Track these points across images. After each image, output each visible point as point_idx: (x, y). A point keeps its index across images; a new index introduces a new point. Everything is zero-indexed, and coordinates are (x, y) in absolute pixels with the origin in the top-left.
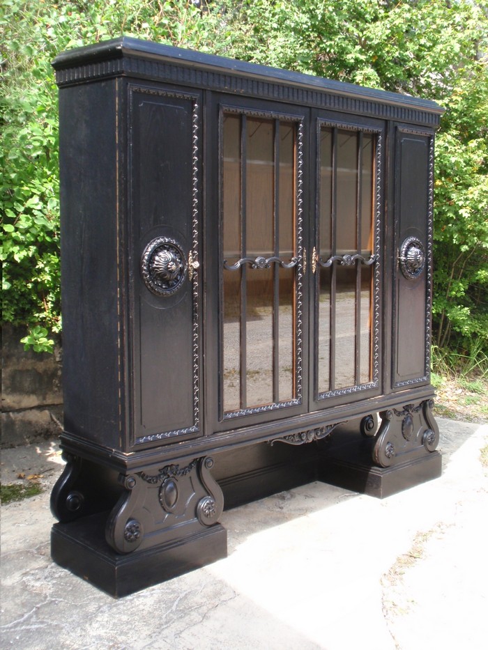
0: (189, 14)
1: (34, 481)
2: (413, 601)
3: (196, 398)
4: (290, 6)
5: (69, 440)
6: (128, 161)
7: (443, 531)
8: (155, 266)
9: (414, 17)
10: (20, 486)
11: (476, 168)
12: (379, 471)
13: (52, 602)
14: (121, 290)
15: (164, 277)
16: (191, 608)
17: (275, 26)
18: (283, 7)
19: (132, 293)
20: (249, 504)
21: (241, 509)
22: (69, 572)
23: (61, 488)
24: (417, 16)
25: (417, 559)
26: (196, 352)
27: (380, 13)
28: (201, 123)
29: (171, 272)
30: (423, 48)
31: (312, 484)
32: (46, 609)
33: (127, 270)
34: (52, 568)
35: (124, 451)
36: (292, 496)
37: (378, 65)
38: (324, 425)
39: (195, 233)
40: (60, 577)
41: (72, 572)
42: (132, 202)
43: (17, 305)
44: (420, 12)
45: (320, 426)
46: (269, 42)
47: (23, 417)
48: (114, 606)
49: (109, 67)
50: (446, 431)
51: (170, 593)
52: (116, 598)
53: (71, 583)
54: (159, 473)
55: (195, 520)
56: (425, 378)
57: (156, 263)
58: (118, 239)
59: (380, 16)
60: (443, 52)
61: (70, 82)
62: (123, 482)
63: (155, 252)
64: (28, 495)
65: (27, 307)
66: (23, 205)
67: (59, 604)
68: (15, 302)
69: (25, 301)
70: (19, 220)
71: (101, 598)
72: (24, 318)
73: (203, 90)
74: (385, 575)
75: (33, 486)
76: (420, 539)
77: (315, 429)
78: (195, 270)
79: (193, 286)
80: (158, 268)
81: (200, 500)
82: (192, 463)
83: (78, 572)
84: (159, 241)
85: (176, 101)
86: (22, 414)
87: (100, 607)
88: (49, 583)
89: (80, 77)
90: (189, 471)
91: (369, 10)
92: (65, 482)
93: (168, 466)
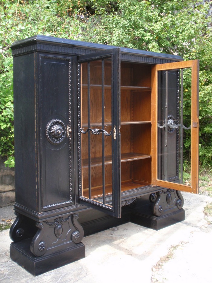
0: (74, 23)
1: (9, 223)
2: (165, 279)
3: (71, 188)
4: (120, 17)
5: (17, 207)
6: (40, 87)
7: (183, 245)
8: (51, 132)
9: (173, 20)
10: (3, 224)
11: (203, 83)
12: (156, 218)
13: (7, 277)
14: (37, 142)
15: (56, 136)
16: (66, 281)
17: (114, 26)
18: (117, 18)
19: (41, 144)
20: (99, 233)
21: (95, 235)
22: (17, 264)
23: (14, 227)
24: (174, 19)
25: (170, 259)
26: (71, 168)
27: (159, 19)
28: (72, 70)
29: (59, 134)
30: (178, 33)
31: (127, 224)
32: (4, 281)
33: (39, 134)
34: (10, 262)
35: (39, 212)
36: (118, 229)
37: (159, 41)
38: (130, 198)
39: (70, 117)
40: (12, 266)
41: (18, 264)
42: (41, 105)
43: (3, 147)
44: (176, 17)
45: (128, 199)
46: (113, 32)
47: (6, 195)
48: (34, 280)
49: (32, 48)
50: (190, 199)
51: (58, 274)
52: (35, 276)
53: (17, 269)
54: (54, 221)
55: (71, 241)
56: (177, 177)
57: (52, 130)
58: (35, 121)
59: (159, 20)
60: (187, 34)
61: (17, 54)
62: (38, 225)
63: (52, 126)
64: (5, 229)
65: (7, 148)
66: (4, 106)
67: (10, 279)
68: (2, 146)
69: (6, 146)
70: (3, 112)
71: (28, 276)
72: (6, 153)
73: (73, 56)
74: (154, 266)
75: (8, 225)
76: (172, 249)
77: (126, 201)
78: (70, 133)
79: (69, 140)
80: (53, 133)
81: (73, 232)
82: (69, 216)
83: (20, 264)
84: (53, 121)
85: (61, 61)
86: (5, 193)
87: (27, 280)
88: (7, 269)
89: (21, 52)
90: (68, 220)
91: (154, 17)
92: (16, 224)
93: (58, 218)
